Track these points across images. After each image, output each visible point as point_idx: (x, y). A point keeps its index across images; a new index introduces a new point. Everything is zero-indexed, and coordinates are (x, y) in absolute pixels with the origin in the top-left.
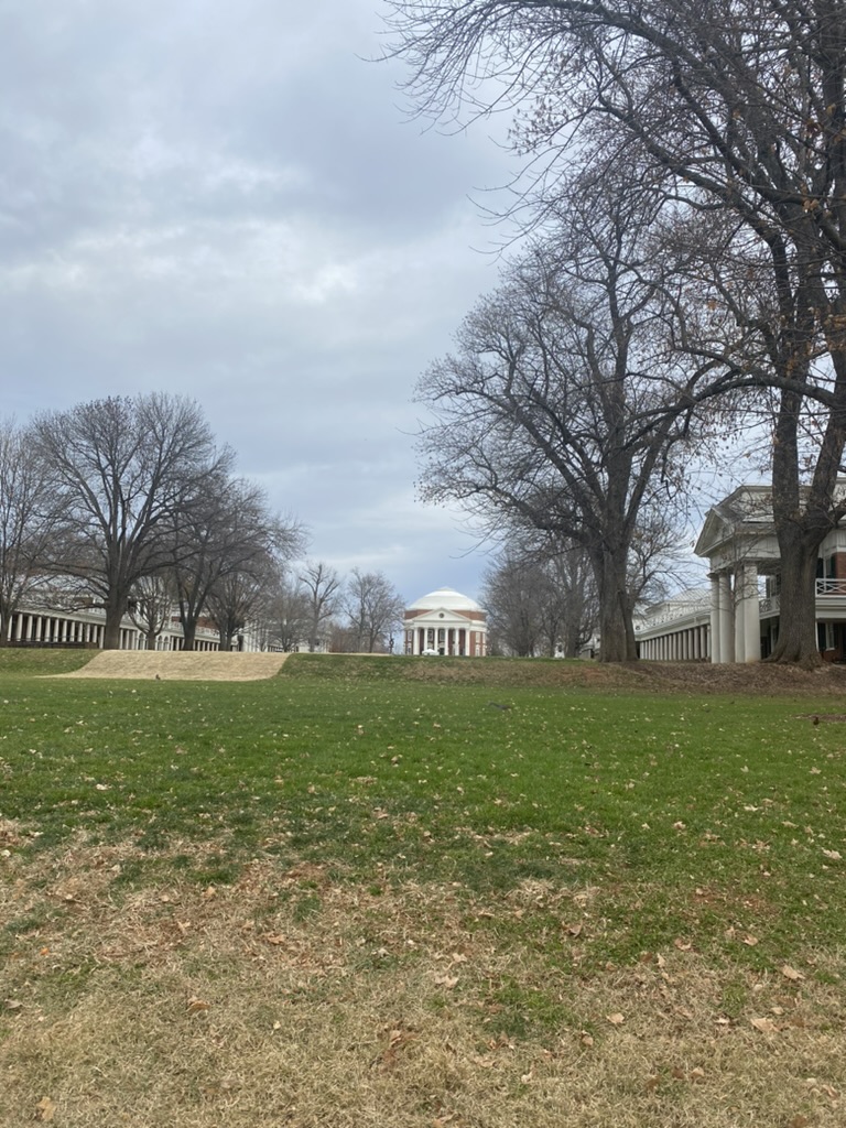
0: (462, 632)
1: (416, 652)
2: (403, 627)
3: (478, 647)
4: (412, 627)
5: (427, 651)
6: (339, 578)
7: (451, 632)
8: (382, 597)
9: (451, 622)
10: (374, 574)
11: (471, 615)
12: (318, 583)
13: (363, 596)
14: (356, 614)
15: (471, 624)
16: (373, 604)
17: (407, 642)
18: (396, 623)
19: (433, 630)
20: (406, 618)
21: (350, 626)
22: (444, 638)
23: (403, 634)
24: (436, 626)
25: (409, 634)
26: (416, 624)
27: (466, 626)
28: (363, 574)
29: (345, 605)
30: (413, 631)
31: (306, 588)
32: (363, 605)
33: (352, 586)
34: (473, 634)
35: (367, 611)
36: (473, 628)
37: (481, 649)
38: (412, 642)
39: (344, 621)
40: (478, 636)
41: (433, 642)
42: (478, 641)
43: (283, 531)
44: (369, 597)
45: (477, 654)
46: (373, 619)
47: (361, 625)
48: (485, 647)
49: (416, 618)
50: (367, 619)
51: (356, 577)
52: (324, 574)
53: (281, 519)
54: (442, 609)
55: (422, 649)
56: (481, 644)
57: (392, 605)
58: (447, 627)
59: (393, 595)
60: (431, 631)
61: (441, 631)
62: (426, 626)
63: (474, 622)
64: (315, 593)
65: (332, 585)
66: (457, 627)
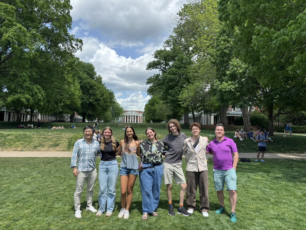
36: (140, 115)
38: (124, 119)
41: (130, 119)
42: (141, 119)
49: (125, 113)
54: (132, 111)
60: (129, 116)
61: (132, 116)
66: (136, 115)
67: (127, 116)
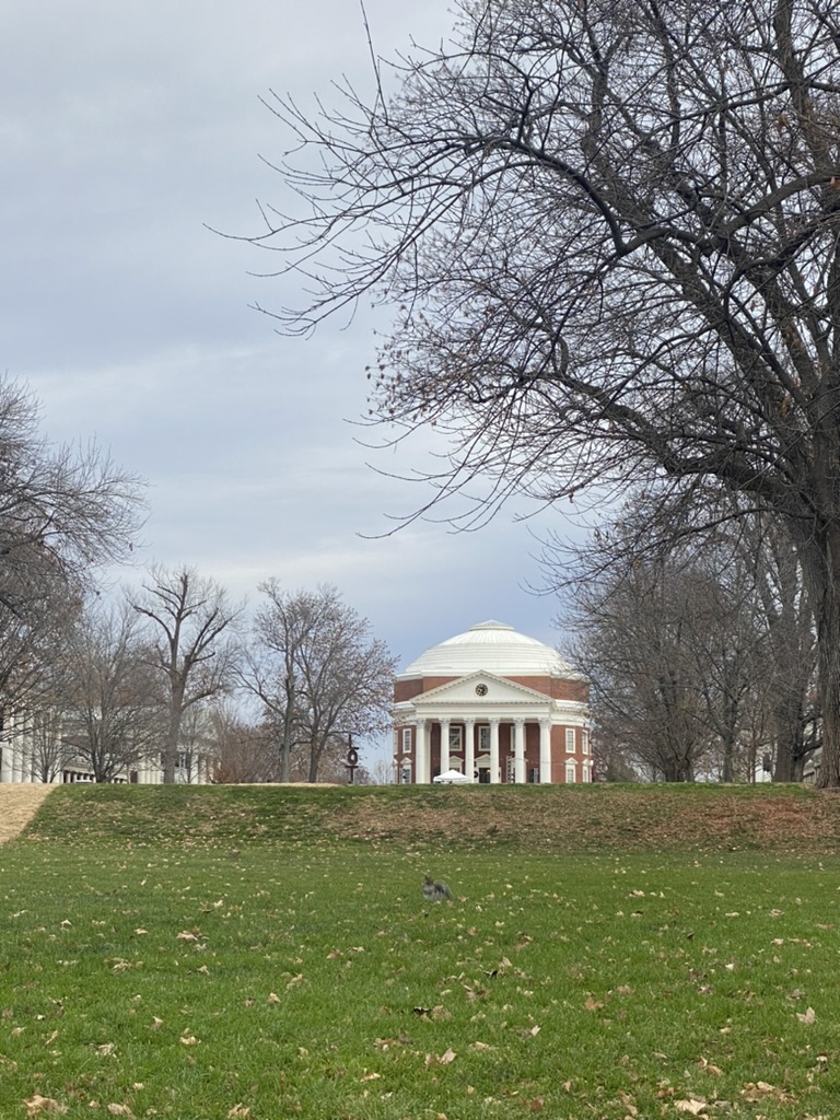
0: (533, 729)
1: (423, 777)
2: (391, 719)
3: (570, 765)
4: (410, 719)
5: (448, 775)
6: (230, 605)
7: (506, 729)
8: (337, 648)
9: (505, 705)
10: (316, 594)
11: (552, 687)
12: (179, 619)
13: (290, 649)
14: (276, 692)
15: (553, 710)
16: (316, 666)
17: (400, 756)
18: (372, 711)
19: (463, 726)
20: (398, 698)
21: (262, 720)
22: (487, 744)
23: (392, 736)
24: (470, 716)
25: (404, 734)
26: (421, 710)
27: (539, 714)
28: (289, 593)
29: (247, 669)
30: (414, 728)
31: (150, 632)
32: (290, 669)
33: (264, 624)
34: (558, 733)
35: (300, 683)
36: (559, 720)
37: (579, 768)
38: (413, 756)
39: (247, 710)
40: (570, 736)
41: (462, 755)
42: (571, 749)
43: (75, 495)
44: (305, 650)
45: (570, 777)
46: (315, 702)
47: (289, 716)
48: (588, 763)
49: (420, 699)
50: (303, 702)
51: (270, 602)
52: (193, 598)
53: (70, 467)
54: (482, 675)
55: (436, 771)
56: (579, 756)
57: (361, 668)
58: (495, 716)
59: (364, 645)
60: (458, 728)
61: (482, 728)
62: (445, 716)
63: (560, 703)
64: (174, 643)
65: (215, 622)
66: (519, 716)
67: (434, 729)
